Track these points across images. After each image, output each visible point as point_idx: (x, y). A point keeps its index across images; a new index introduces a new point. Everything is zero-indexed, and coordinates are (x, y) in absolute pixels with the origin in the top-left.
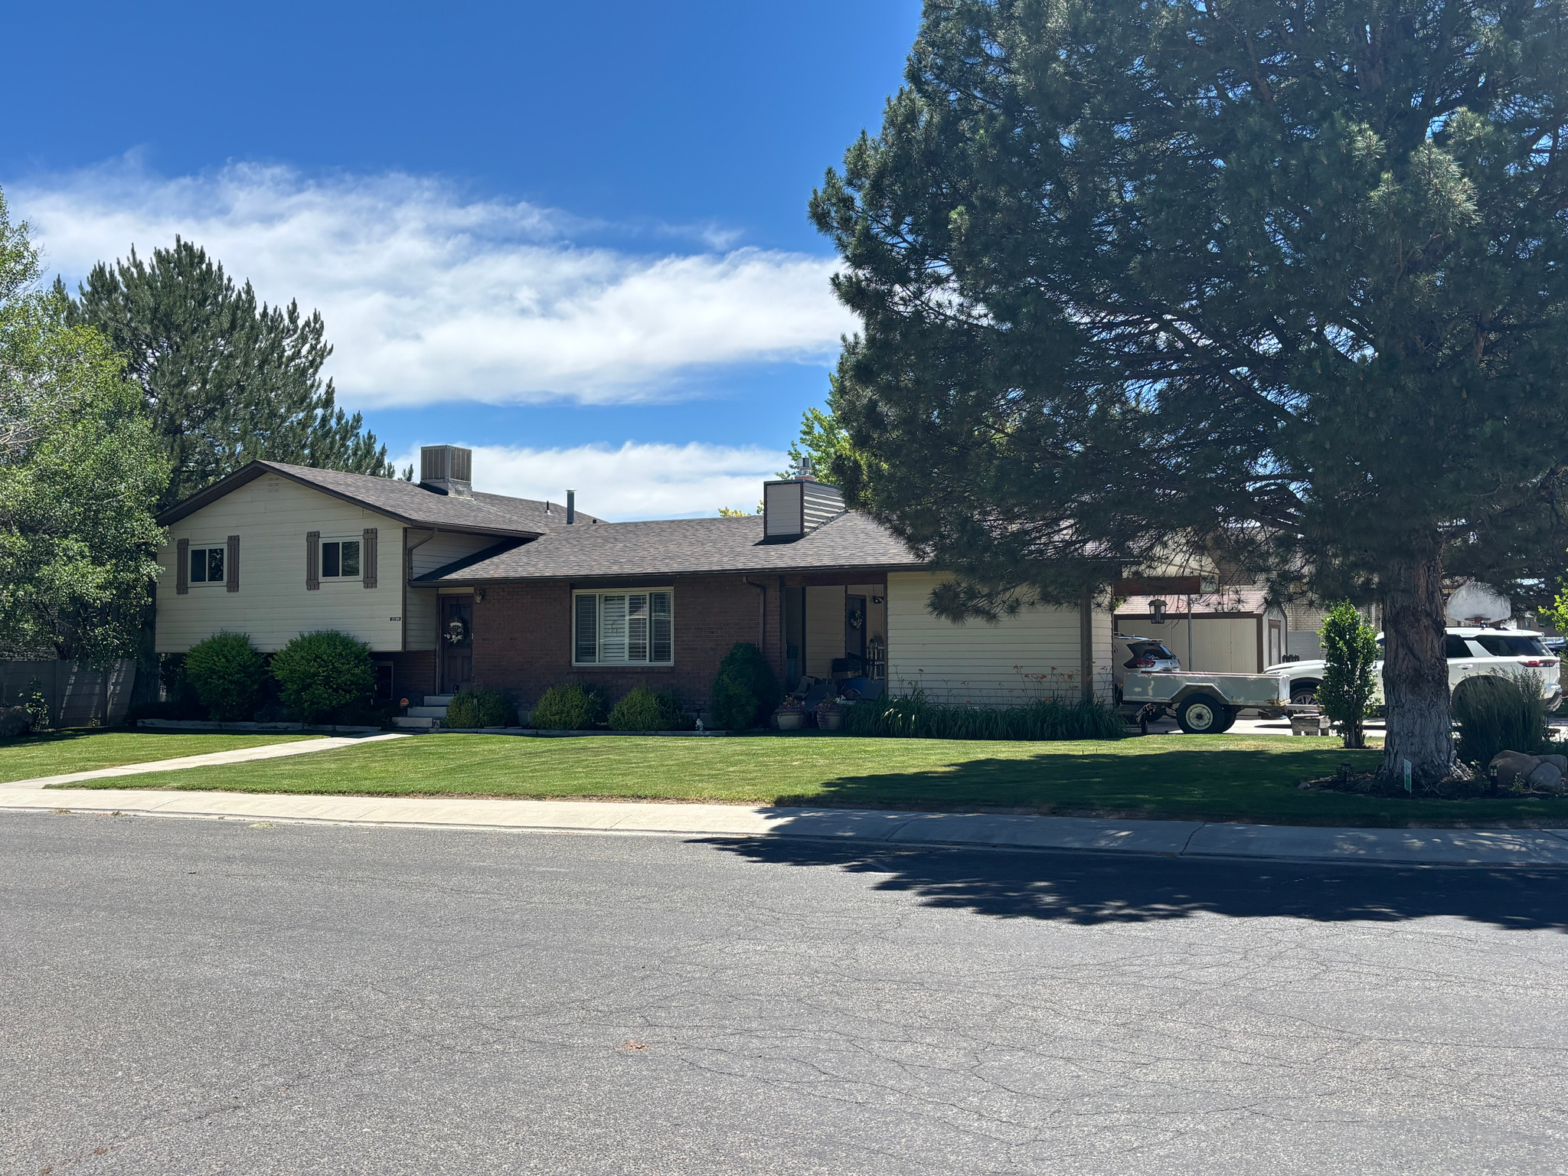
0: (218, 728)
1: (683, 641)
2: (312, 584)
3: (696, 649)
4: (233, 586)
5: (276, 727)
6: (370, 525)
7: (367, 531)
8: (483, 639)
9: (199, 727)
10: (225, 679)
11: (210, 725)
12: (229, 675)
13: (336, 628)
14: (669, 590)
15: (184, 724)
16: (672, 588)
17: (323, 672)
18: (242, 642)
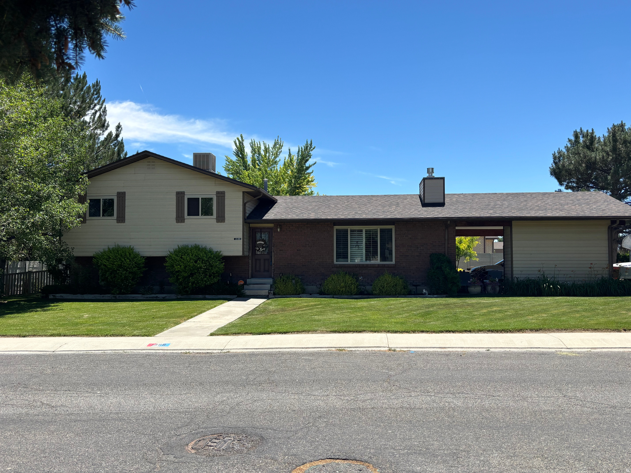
0: (114, 298)
1: (401, 252)
2: (180, 219)
3: (408, 256)
4: (121, 219)
5: (157, 297)
6: (221, 189)
7: (218, 193)
8: (280, 250)
9: (99, 298)
10: (127, 271)
11: (107, 296)
12: (129, 269)
13: (198, 243)
14: (393, 227)
15: (86, 296)
16: (394, 226)
17: (204, 267)
18: (130, 250)
